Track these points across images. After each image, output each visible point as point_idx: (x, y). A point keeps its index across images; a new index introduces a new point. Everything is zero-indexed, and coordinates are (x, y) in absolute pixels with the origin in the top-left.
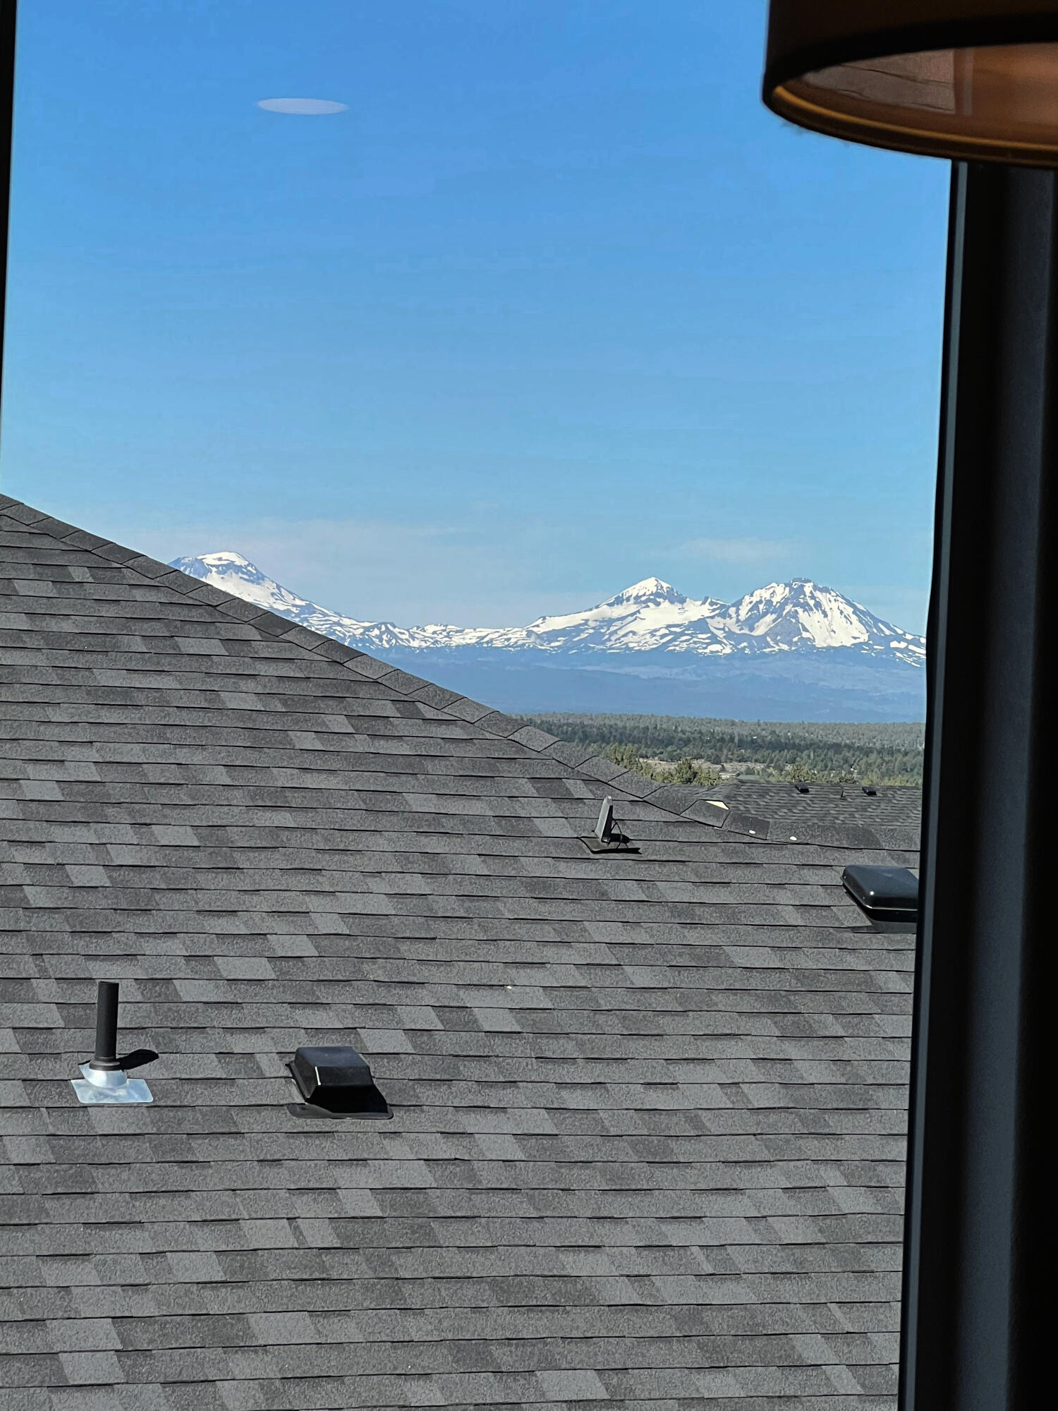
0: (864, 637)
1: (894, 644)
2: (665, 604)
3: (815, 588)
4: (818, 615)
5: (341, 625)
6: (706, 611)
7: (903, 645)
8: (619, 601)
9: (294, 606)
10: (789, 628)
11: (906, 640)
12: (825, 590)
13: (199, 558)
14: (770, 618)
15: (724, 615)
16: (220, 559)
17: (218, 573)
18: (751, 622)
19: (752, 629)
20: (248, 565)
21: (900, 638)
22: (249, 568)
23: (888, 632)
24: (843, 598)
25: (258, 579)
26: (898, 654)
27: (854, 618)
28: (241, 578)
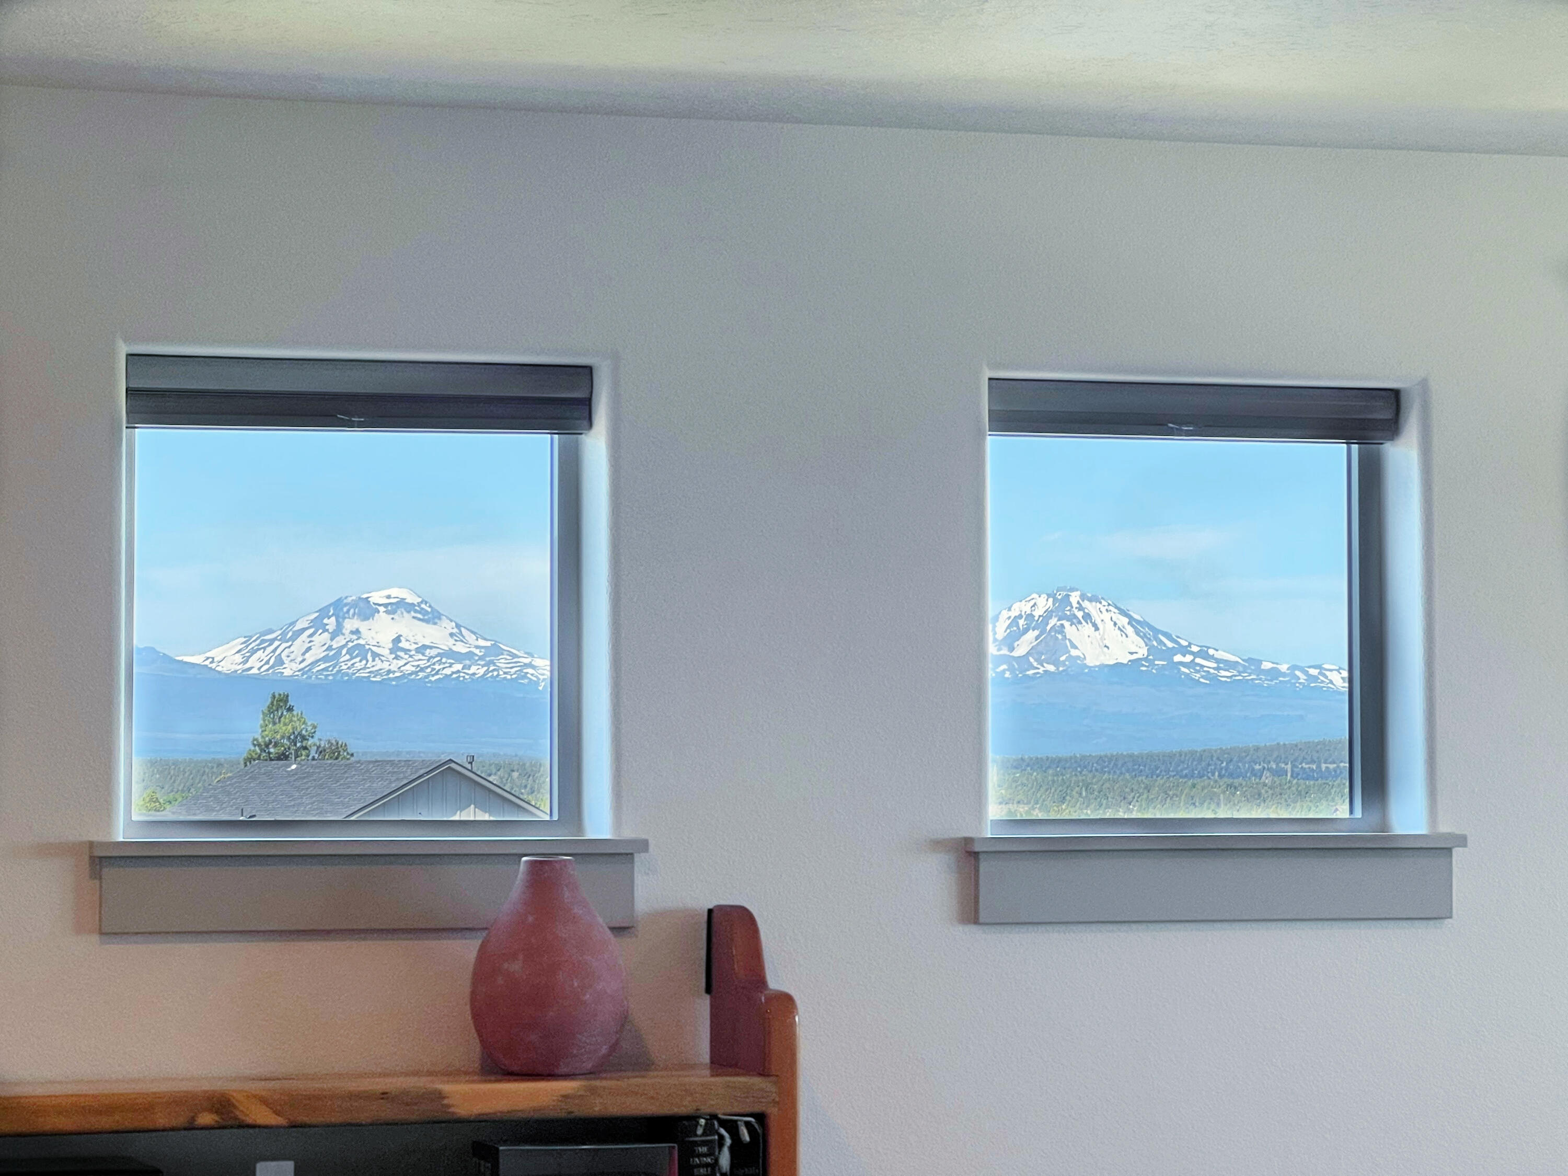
0: (1143, 652)
1: (1178, 658)
3: (1083, 597)
4: (1087, 628)
5: (534, 667)
7: (1189, 658)
9: (477, 647)
10: (1054, 645)
11: (1192, 653)
12: (1095, 599)
13: (365, 596)
14: (1032, 635)
16: (389, 597)
17: (387, 612)
18: (1010, 641)
19: (1012, 649)
20: (422, 602)
21: (1184, 651)
22: (423, 606)
23: (1170, 644)
24: (1116, 607)
25: (434, 618)
26: (1183, 669)
27: (1130, 630)
28: (414, 617)
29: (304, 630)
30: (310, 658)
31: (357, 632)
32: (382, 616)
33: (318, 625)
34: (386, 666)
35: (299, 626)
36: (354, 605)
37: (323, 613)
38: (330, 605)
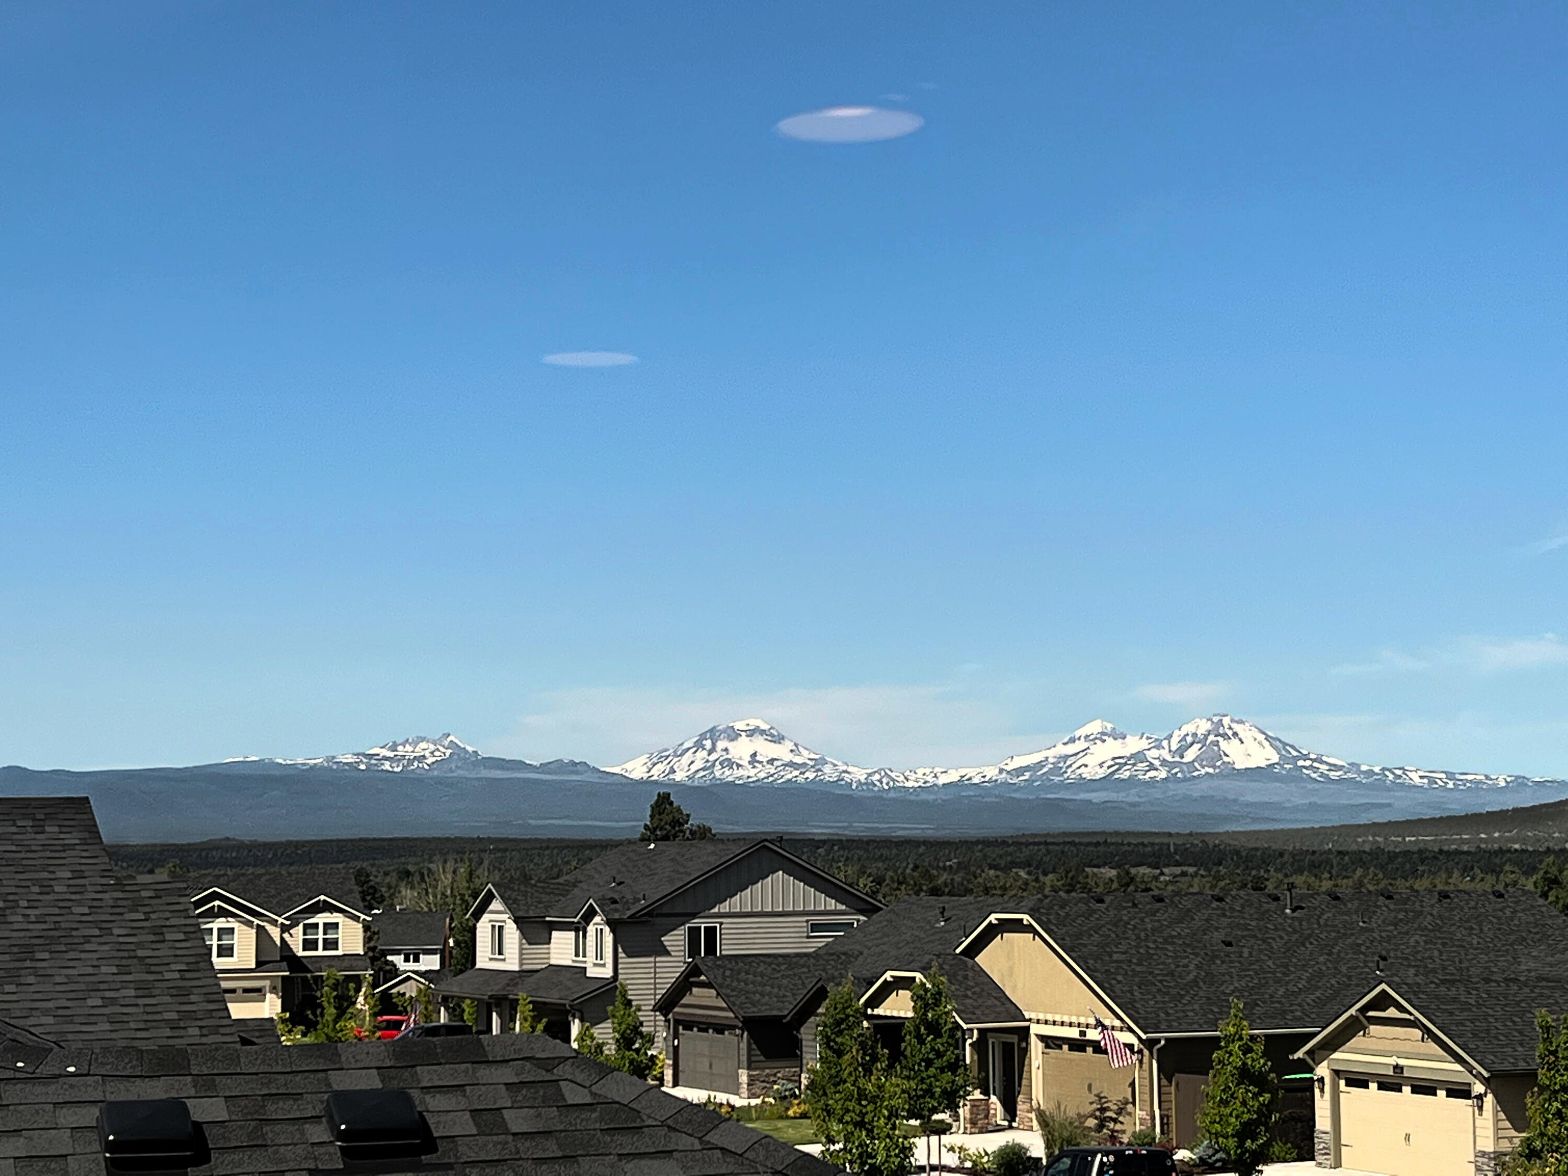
0: (1275, 758)
1: (1300, 763)
2: (1110, 740)
3: (1232, 721)
4: (1235, 741)
5: (849, 773)
6: (1144, 744)
7: (1308, 763)
8: (1072, 740)
9: (809, 759)
10: (1213, 755)
11: (1311, 759)
12: (1241, 722)
13: (731, 725)
14: (1196, 747)
15: (1159, 747)
16: (747, 726)
17: (747, 736)
18: (1181, 752)
19: (1182, 757)
20: (771, 729)
21: (1306, 757)
22: (772, 731)
23: (1295, 753)
24: (1257, 728)
25: (779, 739)
26: (1304, 771)
27: (1266, 744)
28: (765, 739)
29: (689, 749)
30: (694, 768)
31: (726, 750)
32: (744, 738)
33: (699, 745)
34: (746, 773)
35: (686, 746)
36: (724, 731)
37: (703, 737)
38: (706, 732)
